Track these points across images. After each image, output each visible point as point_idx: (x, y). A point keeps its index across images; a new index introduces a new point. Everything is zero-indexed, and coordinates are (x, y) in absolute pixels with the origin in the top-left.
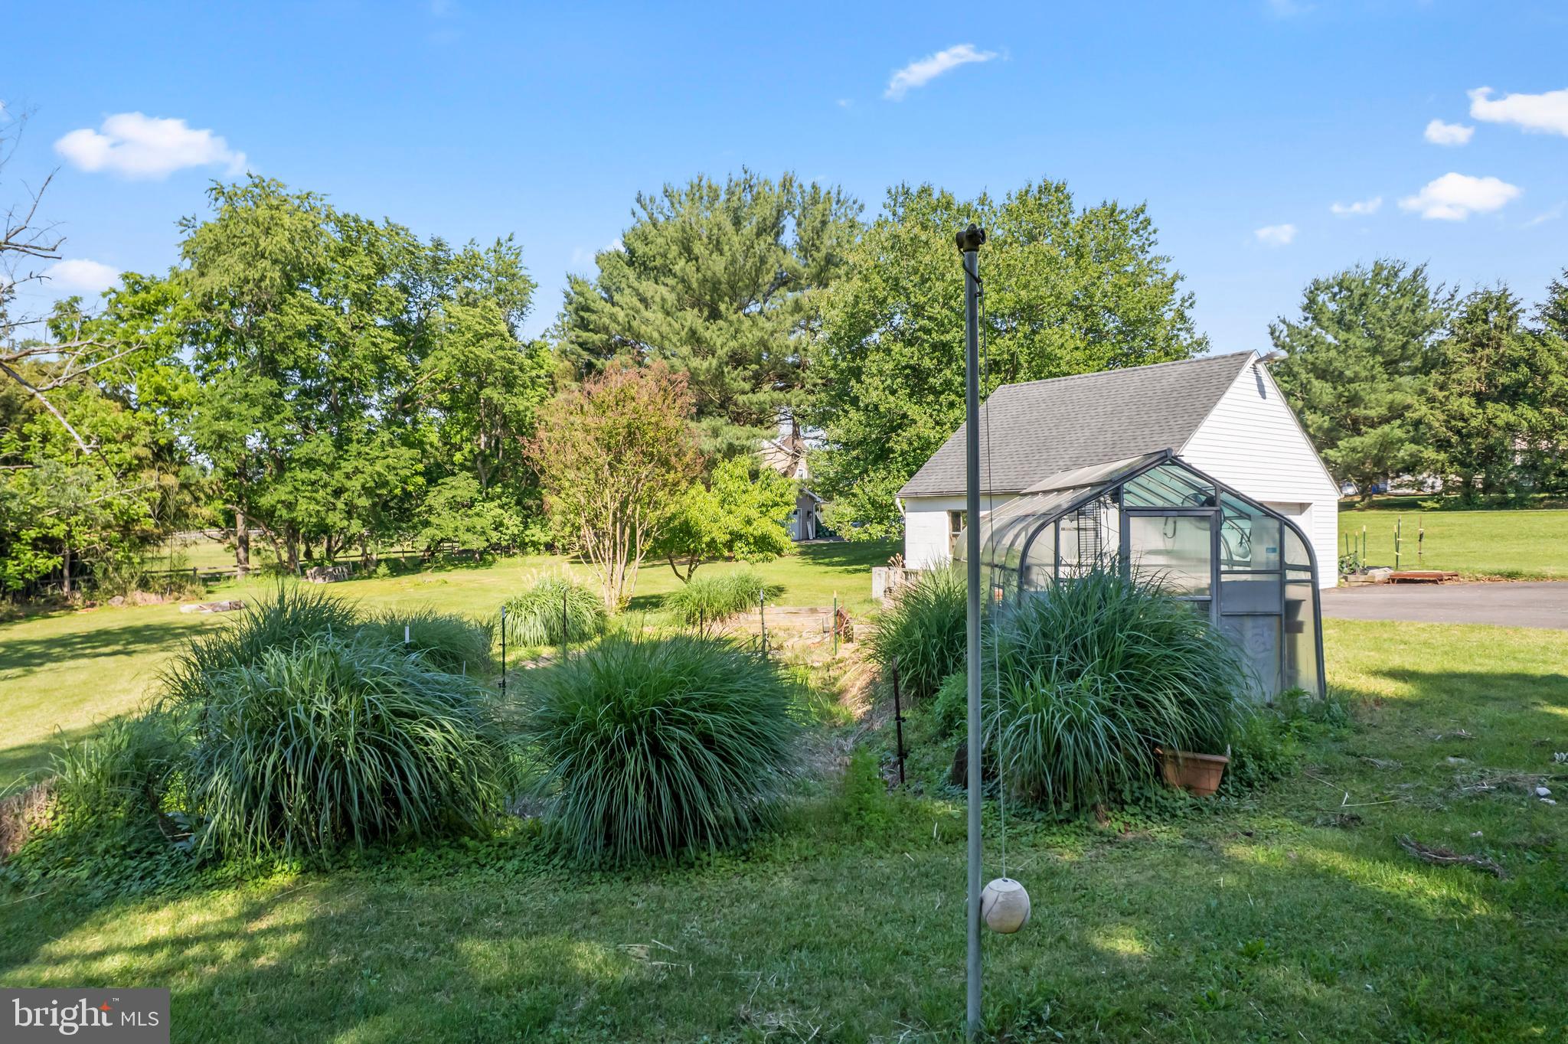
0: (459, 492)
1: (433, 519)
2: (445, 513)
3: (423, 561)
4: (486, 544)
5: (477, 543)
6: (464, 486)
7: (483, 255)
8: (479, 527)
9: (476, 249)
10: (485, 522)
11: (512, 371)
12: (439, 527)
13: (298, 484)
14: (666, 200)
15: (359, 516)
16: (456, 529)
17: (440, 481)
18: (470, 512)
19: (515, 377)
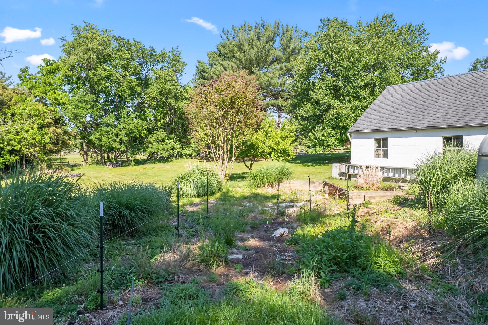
0: (159, 136)
1: (150, 146)
2: (154, 143)
3: (147, 160)
4: (168, 154)
5: (166, 154)
6: (161, 134)
7: (168, 53)
8: (166, 149)
9: (166, 51)
10: (169, 147)
11: (178, 93)
12: (152, 148)
13: (103, 132)
14: (233, 31)
15: (124, 144)
16: (158, 149)
17: (153, 132)
18: (163, 143)
19: (179, 96)
